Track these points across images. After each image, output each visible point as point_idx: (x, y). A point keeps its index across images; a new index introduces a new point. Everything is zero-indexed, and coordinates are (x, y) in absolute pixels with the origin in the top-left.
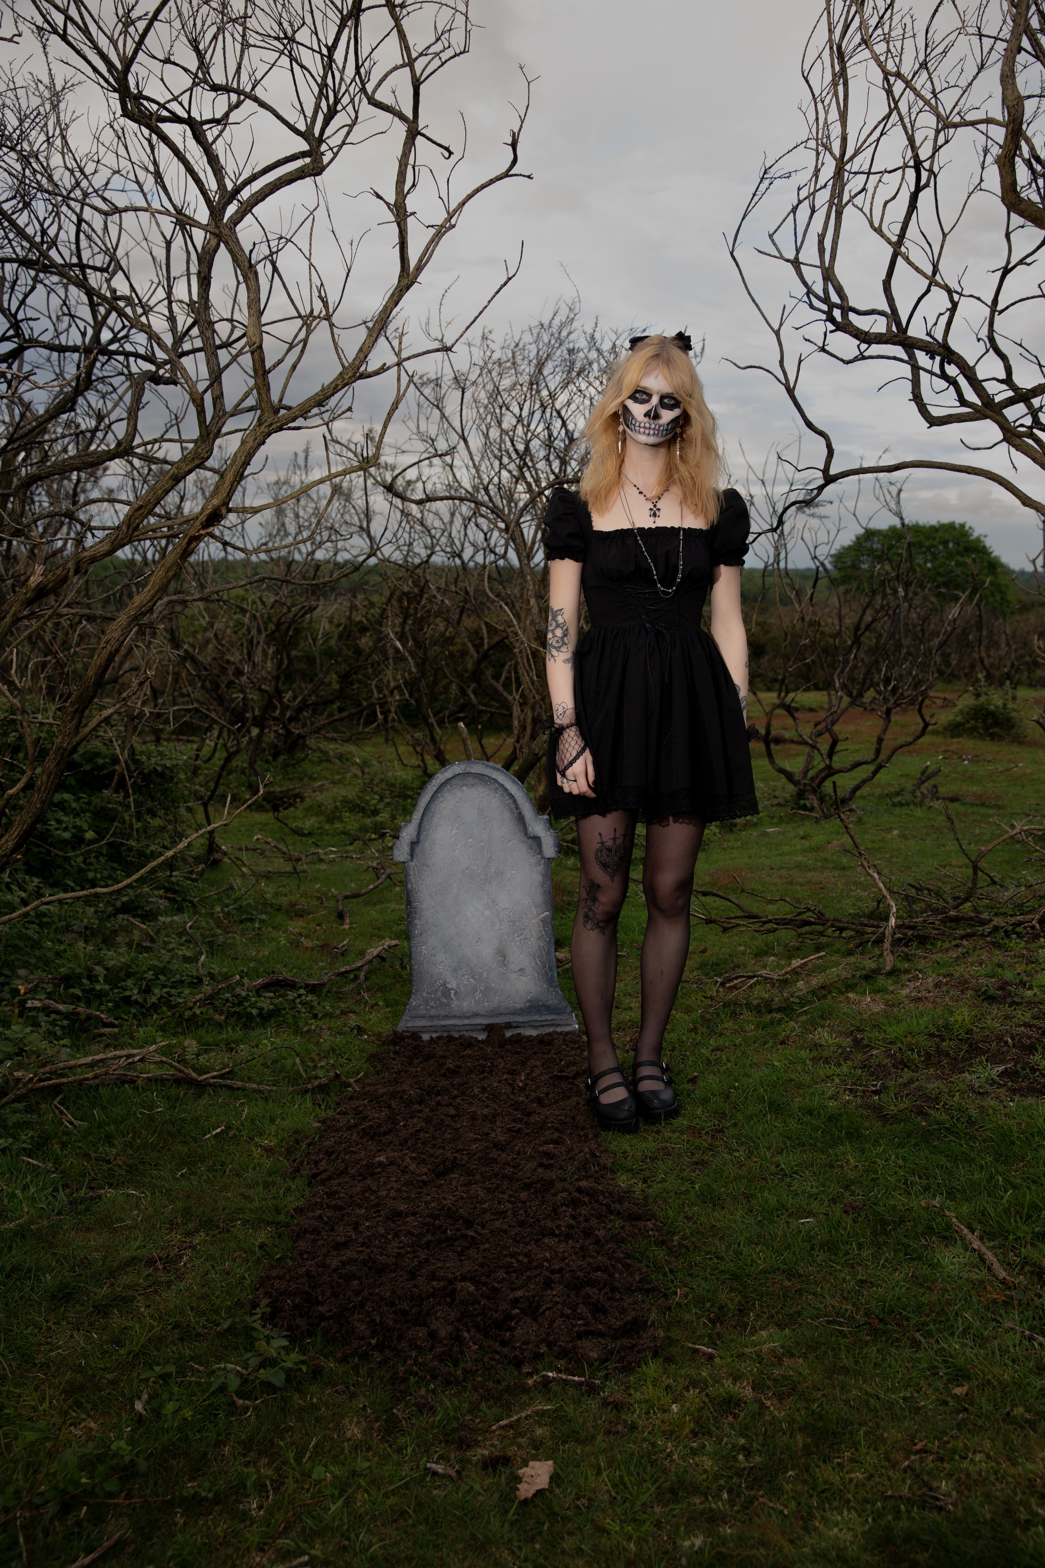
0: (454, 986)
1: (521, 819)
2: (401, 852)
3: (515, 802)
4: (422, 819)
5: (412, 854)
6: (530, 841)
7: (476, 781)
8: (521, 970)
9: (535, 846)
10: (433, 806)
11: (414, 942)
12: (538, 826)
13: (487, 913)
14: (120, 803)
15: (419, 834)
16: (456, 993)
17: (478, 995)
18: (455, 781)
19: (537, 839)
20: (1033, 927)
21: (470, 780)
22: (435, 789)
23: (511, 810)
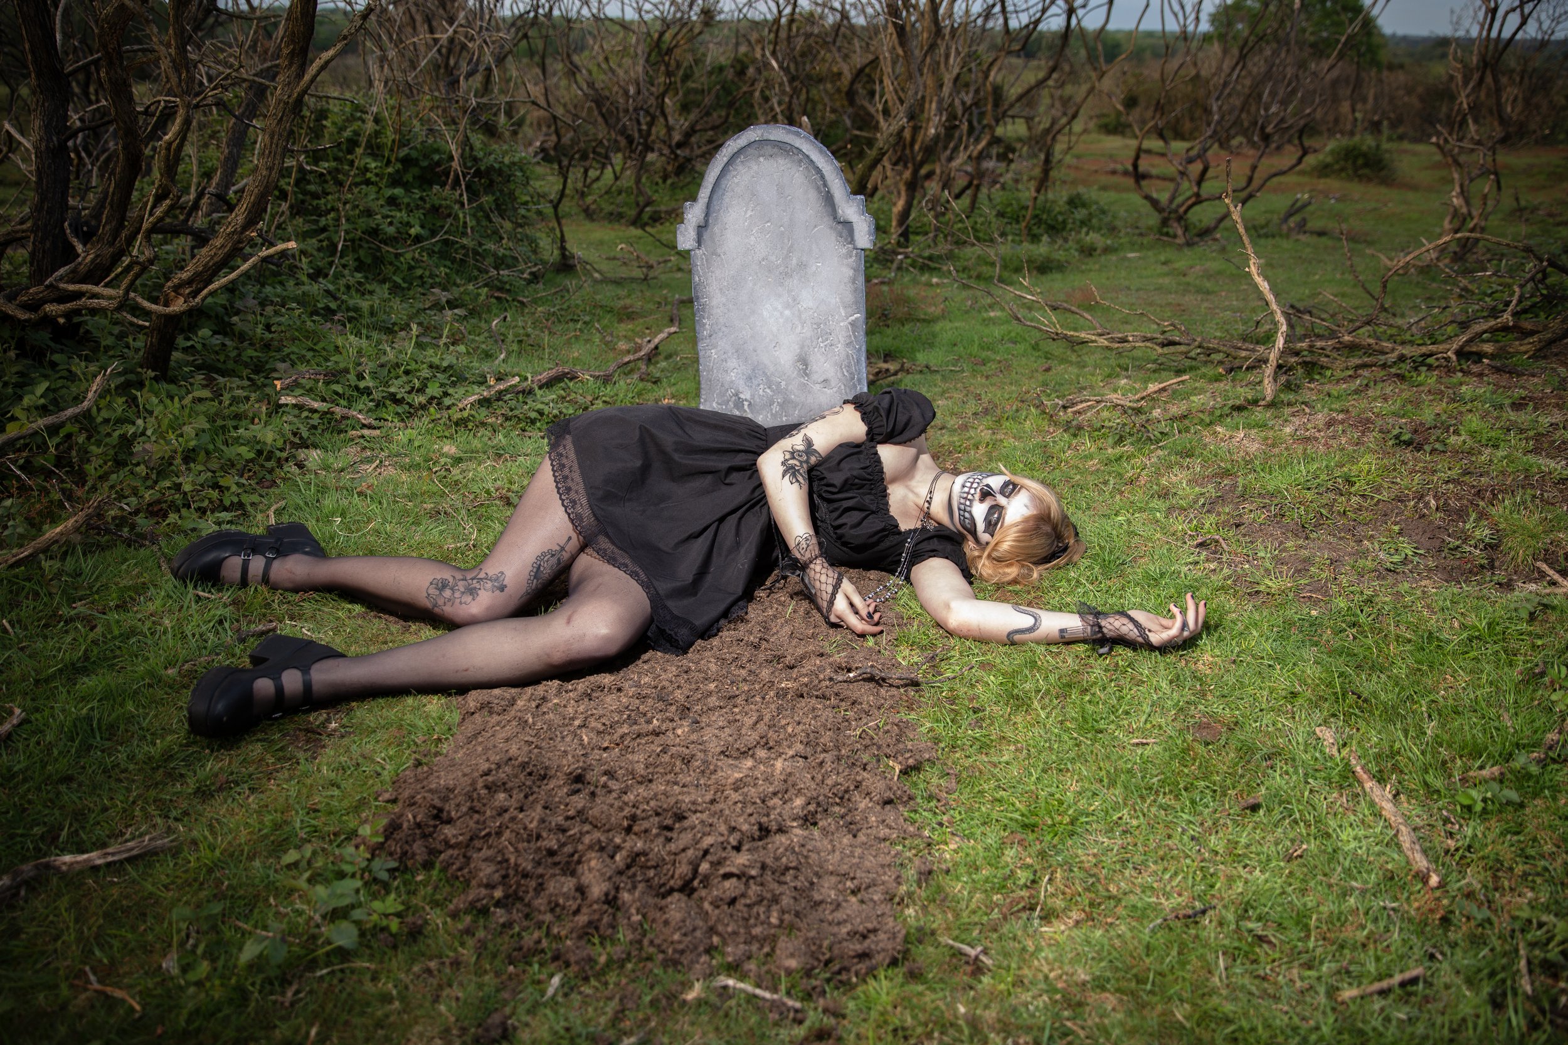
0: (748, 397)
1: (829, 199)
2: (686, 238)
3: (823, 177)
4: (710, 198)
5: (699, 241)
6: (840, 227)
7: (776, 150)
8: (825, 381)
9: (845, 233)
10: (724, 182)
11: (701, 345)
12: (852, 209)
13: (787, 312)
14: (456, 202)
15: (707, 215)
16: (750, 405)
17: (775, 408)
18: (750, 151)
19: (847, 225)
20: (1447, 359)
21: (769, 149)
22: (725, 159)
23: (818, 188)
